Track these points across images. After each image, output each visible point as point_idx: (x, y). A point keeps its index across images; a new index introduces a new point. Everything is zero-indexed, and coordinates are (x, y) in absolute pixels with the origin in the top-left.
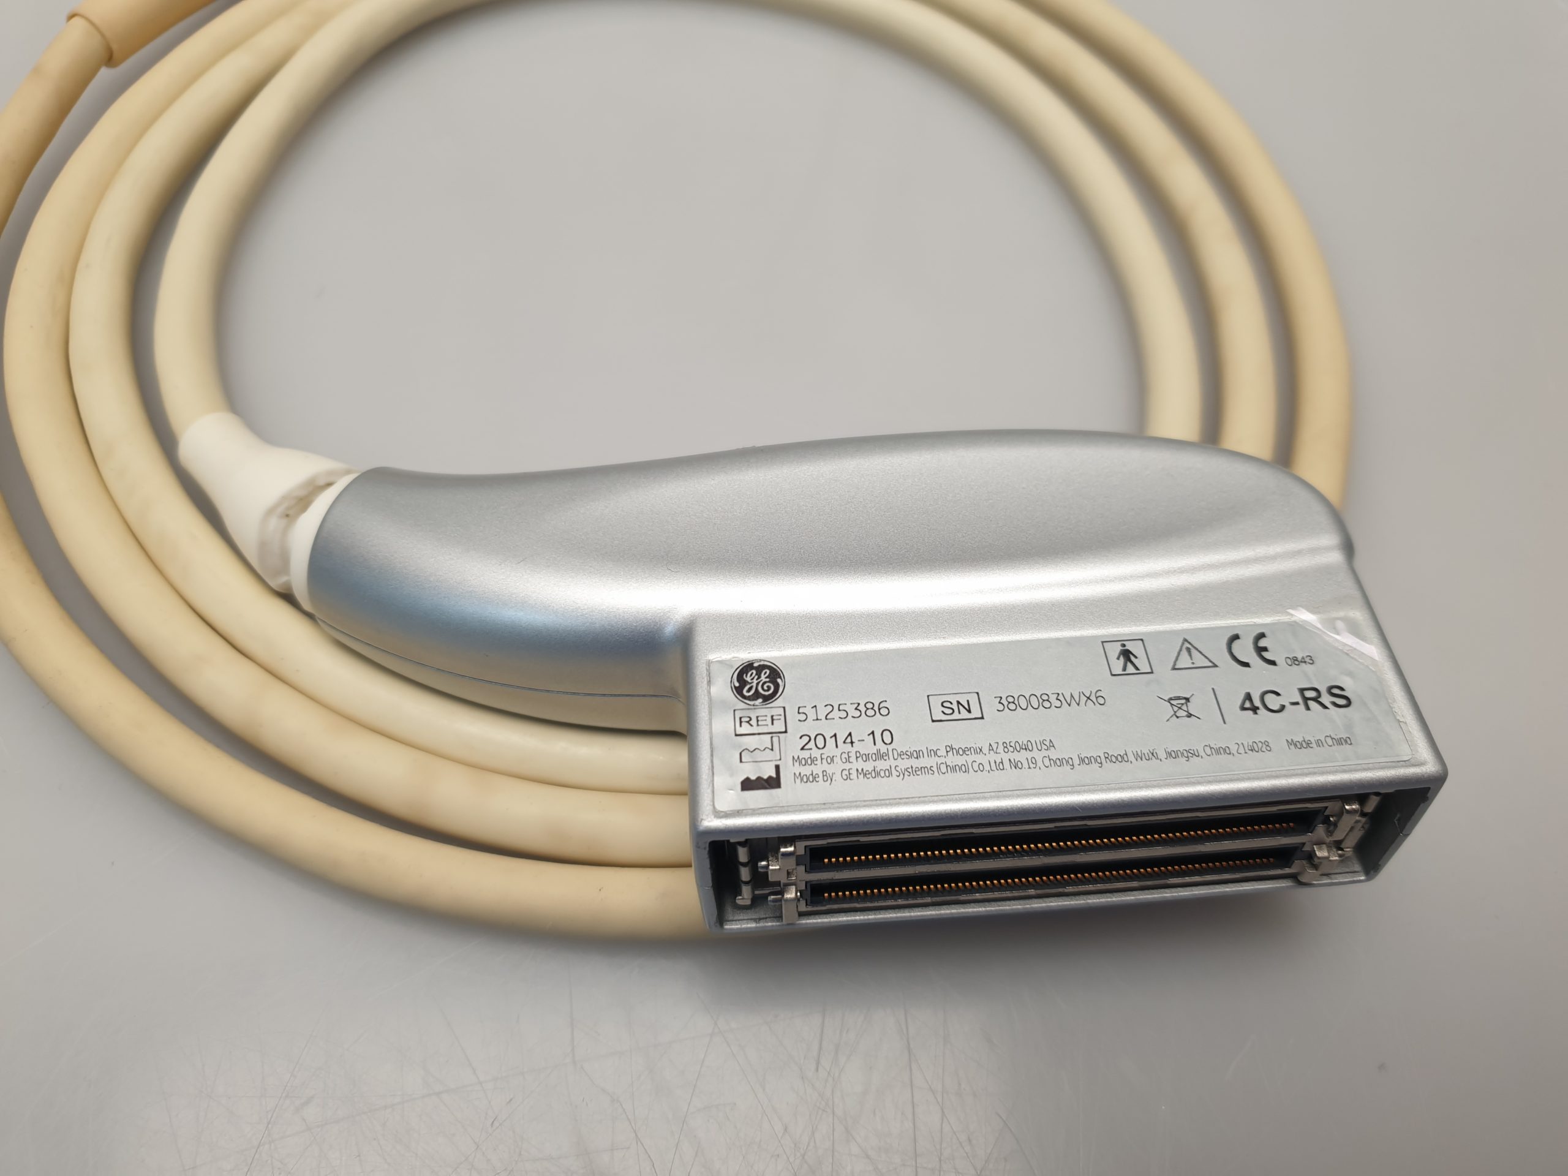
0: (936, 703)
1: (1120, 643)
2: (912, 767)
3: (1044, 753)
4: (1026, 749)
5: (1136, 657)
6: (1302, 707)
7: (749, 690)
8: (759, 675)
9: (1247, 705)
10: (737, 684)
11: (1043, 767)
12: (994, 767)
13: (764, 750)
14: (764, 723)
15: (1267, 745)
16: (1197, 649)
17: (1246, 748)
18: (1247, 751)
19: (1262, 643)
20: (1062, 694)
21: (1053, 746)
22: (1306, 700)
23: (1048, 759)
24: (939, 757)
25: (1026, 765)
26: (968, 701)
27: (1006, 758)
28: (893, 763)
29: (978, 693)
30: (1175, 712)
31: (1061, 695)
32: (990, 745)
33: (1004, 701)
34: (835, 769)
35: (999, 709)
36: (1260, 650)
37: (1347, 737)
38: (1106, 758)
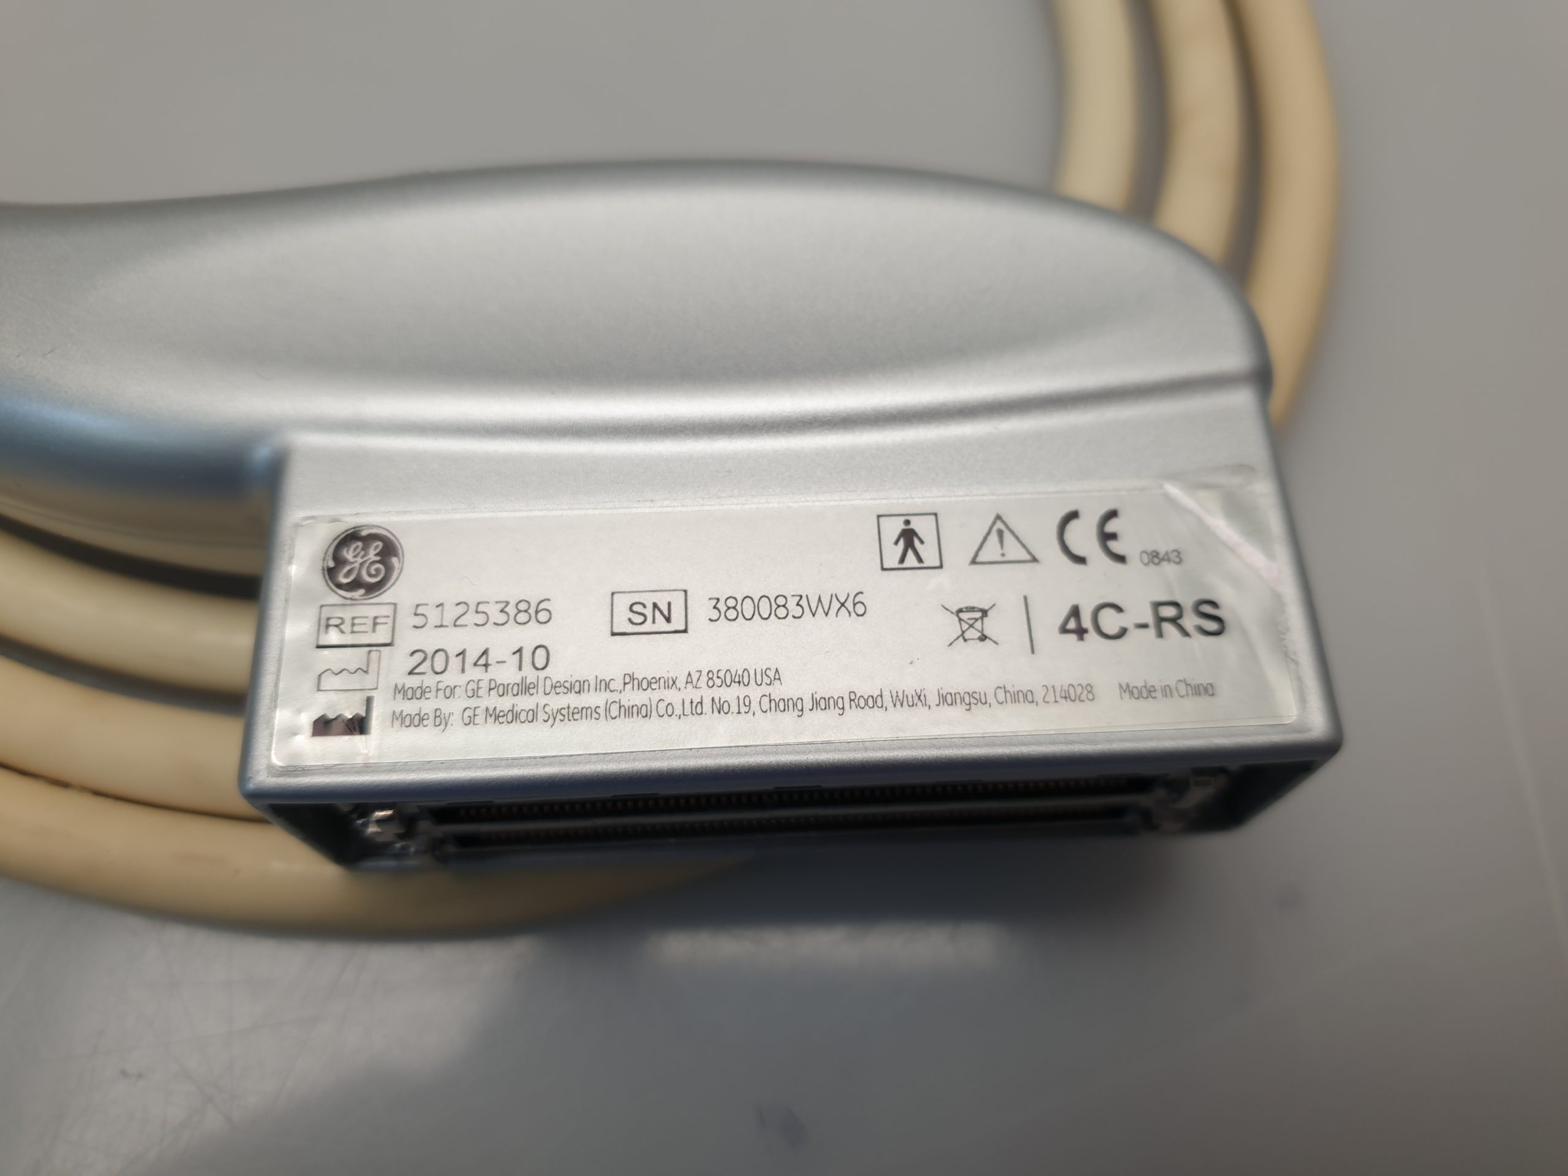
0: (622, 604)
1: (903, 519)
2: (569, 708)
3: (765, 689)
4: (739, 682)
5: (922, 542)
6: (1151, 632)
7: (347, 575)
8: (365, 548)
9: (1072, 625)
10: (331, 564)
11: (759, 713)
12: (688, 710)
13: (355, 672)
14: (362, 628)
15: (1089, 688)
16: (1013, 533)
17: (1058, 694)
18: (1058, 699)
19: (1111, 527)
20: (807, 596)
21: (779, 679)
22: (1160, 620)
23: (768, 700)
24: (611, 691)
25: (734, 709)
26: (669, 604)
27: (707, 694)
28: (542, 700)
29: (685, 591)
30: (963, 632)
31: (804, 598)
32: (689, 674)
33: (722, 606)
34: (455, 706)
35: (712, 619)
36: (1106, 538)
37: (1208, 684)
38: (851, 700)
